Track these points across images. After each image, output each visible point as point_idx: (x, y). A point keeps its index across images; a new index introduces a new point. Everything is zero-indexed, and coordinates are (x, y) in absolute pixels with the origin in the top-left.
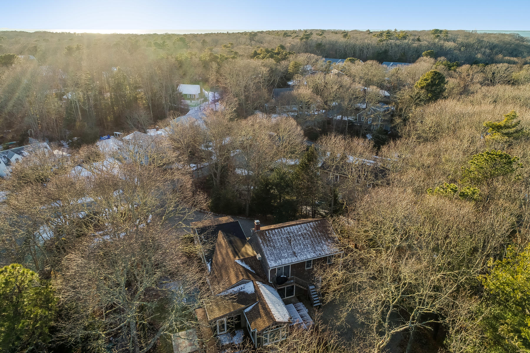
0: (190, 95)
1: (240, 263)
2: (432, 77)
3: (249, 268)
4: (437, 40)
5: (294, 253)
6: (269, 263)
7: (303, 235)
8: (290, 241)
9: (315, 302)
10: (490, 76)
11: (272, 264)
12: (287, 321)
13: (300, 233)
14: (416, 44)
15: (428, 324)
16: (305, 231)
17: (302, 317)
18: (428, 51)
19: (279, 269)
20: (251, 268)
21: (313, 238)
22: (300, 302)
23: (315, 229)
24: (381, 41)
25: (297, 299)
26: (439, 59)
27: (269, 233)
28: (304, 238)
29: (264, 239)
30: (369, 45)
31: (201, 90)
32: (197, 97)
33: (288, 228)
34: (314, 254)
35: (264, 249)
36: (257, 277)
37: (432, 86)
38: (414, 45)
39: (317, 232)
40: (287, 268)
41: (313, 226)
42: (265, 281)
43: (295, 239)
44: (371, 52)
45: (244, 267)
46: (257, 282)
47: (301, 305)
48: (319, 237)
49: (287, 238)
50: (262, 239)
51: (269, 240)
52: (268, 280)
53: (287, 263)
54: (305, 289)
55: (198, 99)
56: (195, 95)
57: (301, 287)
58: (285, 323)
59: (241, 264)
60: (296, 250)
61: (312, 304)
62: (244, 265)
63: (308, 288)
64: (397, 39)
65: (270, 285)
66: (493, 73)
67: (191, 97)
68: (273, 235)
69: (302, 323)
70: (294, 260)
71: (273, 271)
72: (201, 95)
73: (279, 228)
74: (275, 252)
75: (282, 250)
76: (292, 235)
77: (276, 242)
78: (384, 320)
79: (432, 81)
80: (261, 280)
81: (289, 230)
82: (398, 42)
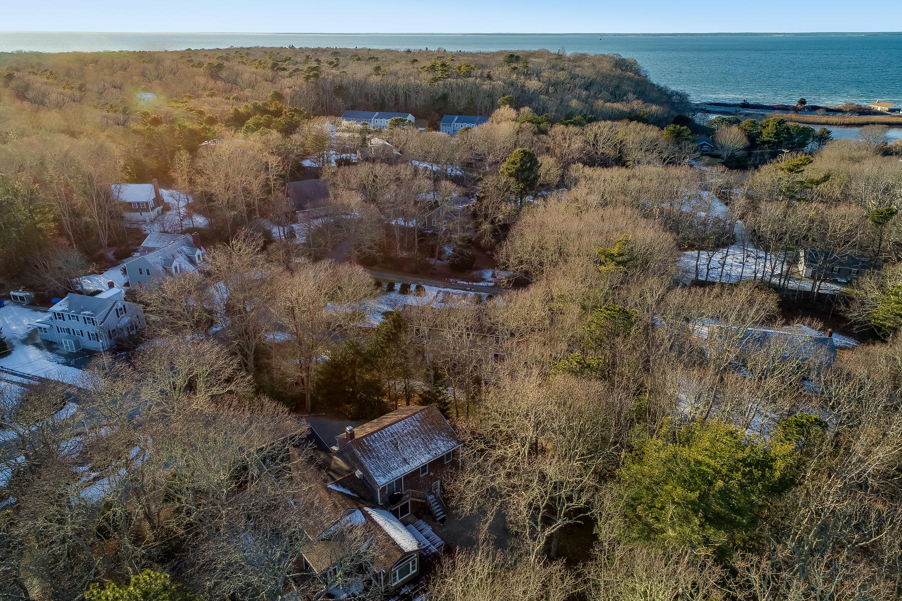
0: (138, 203)
1: (335, 488)
2: (521, 160)
3: (349, 492)
4: (514, 76)
5: (405, 460)
6: (377, 481)
7: (410, 434)
8: (396, 445)
9: (438, 515)
10: (592, 138)
11: (381, 481)
12: (417, 548)
13: (406, 431)
14: (486, 86)
15: (579, 519)
16: (412, 428)
17: (427, 538)
18: (506, 97)
19: (389, 485)
20: (351, 491)
21: (423, 434)
22: (419, 519)
23: (423, 422)
24: (435, 80)
25: (415, 517)
26: (522, 110)
27: (368, 441)
28: (412, 437)
29: (364, 450)
30: (417, 86)
31: (157, 192)
32: (151, 204)
33: (389, 427)
34: (428, 456)
35: (367, 463)
36: (363, 501)
37: (523, 171)
38: (485, 87)
39: (426, 425)
40: (399, 481)
41: (419, 419)
42: (375, 505)
43: (401, 442)
44: (423, 98)
45: (342, 493)
46: (366, 509)
47: (422, 524)
48: (430, 431)
49: (392, 441)
50: (360, 451)
51: (370, 450)
52: (377, 503)
53: (399, 474)
54: (424, 501)
55: (153, 209)
56: (147, 203)
57: (419, 500)
58: (414, 551)
59: (338, 489)
60: (406, 455)
61: (434, 519)
62: (341, 490)
63: (426, 499)
64: (458, 76)
65: (382, 508)
66: (595, 136)
67: (141, 207)
68: (373, 441)
69: (430, 546)
70: (407, 469)
71: (384, 489)
72: (158, 200)
73: (379, 430)
74: (381, 464)
75: (390, 459)
76: (396, 436)
77: (379, 450)
78: (537, 524)
79: (522, 166)
80: (369, 504)
81: (391, 430)
82: (460, 81)
